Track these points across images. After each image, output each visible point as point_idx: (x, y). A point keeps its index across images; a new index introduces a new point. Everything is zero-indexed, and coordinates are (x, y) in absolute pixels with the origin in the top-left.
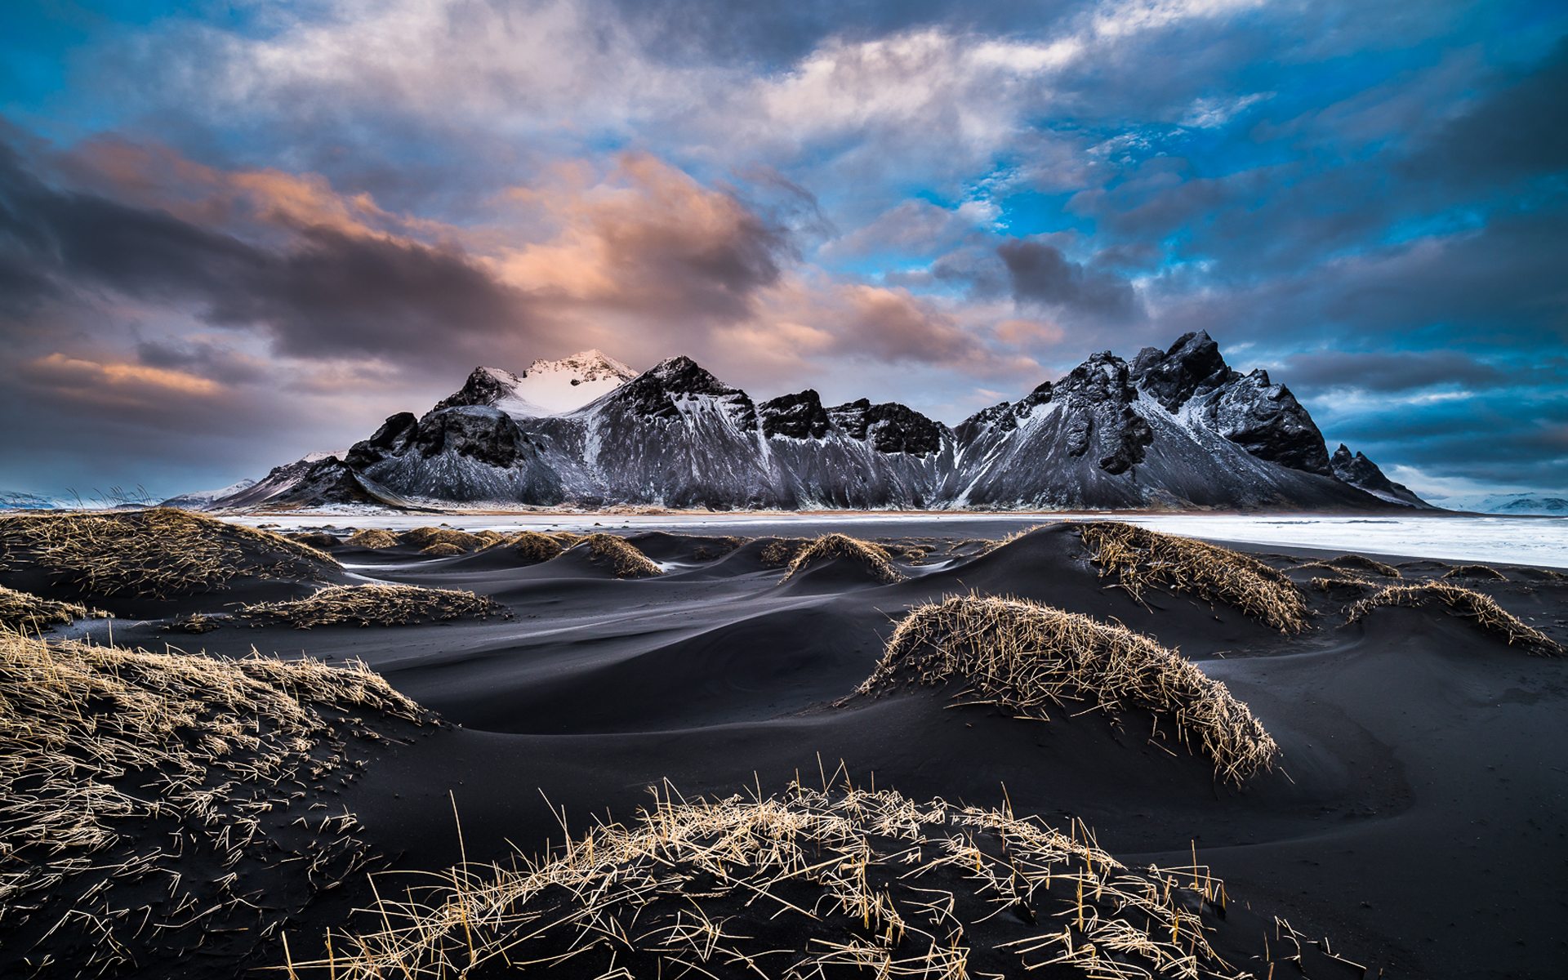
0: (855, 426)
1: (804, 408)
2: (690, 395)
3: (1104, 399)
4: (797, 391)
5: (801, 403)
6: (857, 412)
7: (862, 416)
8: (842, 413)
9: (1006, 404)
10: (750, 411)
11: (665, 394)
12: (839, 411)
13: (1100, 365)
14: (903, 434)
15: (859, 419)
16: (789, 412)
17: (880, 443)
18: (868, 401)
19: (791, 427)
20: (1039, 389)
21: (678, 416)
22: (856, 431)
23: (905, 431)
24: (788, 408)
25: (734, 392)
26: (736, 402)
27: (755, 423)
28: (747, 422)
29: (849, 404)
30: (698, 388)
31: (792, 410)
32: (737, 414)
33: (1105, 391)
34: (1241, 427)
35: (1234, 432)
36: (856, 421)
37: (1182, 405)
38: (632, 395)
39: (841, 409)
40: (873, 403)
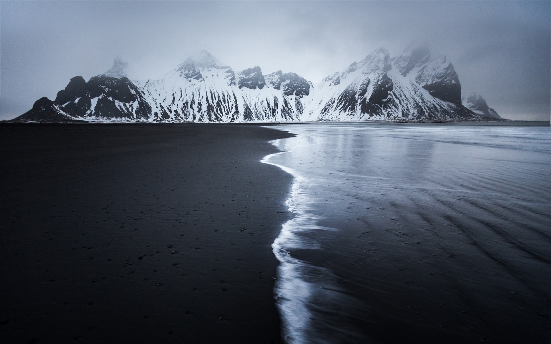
0: (276, 83)
1: (255, 74)
2: (208, 69)
3: (377, 70)
4: (252, 67)
5: (254, 72)
6: (277, 77)
7: (279, 78)
8: (271, 77)
9: (338, 73)
10: (233, 76)
11: (197, 68)
12: (270, 76)
13: (378, 53)
14: (294, 87)
15: (277, 80)
16: (249, 77)
17: (285, 91)
18: (281, 71)
19: (249, 84)
20: (351, 65)
21: (202, 79)
22: (276, 86)
23: (296, 85)
24: (248, 75)
25: (226, 67)
26: (227, 72)
27: (235, 82)
28: (231, 81)
29: (274, 73)
30: (211, 66)
31: (250, 76)
32: (227, 78)
33: (377, 66)
34: (430, 83)
35: (427, 84)
36: (276, 81)
37: (408, 72)
38: (183, 68)
39: (271, 75)
40: (284, 72)
